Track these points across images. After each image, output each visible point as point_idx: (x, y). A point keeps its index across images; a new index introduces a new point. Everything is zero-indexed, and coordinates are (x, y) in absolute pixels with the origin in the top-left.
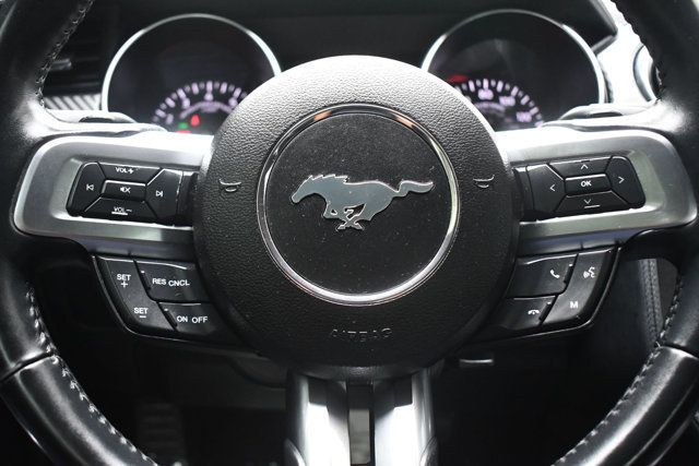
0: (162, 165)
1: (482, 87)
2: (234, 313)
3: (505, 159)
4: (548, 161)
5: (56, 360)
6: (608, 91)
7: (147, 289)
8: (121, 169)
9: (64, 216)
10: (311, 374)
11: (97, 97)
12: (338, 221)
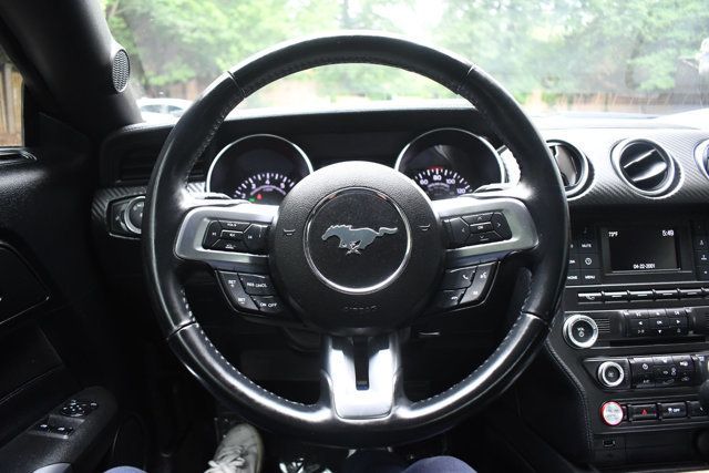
0: (251, 222)
1: (435, 173)
2: (292, 301)
3: (437, 216)
4: (461, 216)
5: (197, 325)
6: (507, 175)
7: (244, 288)
8: (230, 224)
9: (201, 249)
10: (334, 334)
11: (203, 184)
12: (347, 249)
